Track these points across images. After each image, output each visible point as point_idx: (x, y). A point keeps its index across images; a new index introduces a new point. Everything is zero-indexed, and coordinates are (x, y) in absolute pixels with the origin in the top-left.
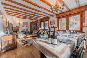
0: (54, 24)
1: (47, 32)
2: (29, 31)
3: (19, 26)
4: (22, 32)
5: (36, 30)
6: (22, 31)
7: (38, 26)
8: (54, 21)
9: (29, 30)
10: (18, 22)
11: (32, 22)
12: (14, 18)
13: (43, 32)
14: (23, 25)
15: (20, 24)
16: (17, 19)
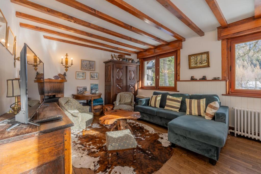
0: (208, 66)
1: (180, 99)
2: (100, 96)
3: (65, 75)
4: (77, 97)
5: (127, 89)
6: (75, 93)
7: (133, 76)
8: (207, 53)
9: (101, 91)
10: (62, 57)
11: (110, 61)
13: (159, 98)
14: (79, 70)
15: (67, 67)
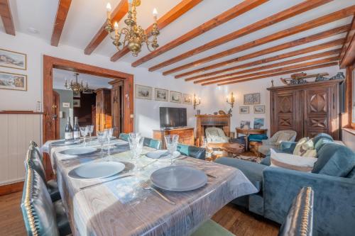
5: (303, 127)
6: (239, 127)
7: (321, 104)
12: (219, 87)
14: (242, 105)
15: (232, 104)
16: (226, 87)
